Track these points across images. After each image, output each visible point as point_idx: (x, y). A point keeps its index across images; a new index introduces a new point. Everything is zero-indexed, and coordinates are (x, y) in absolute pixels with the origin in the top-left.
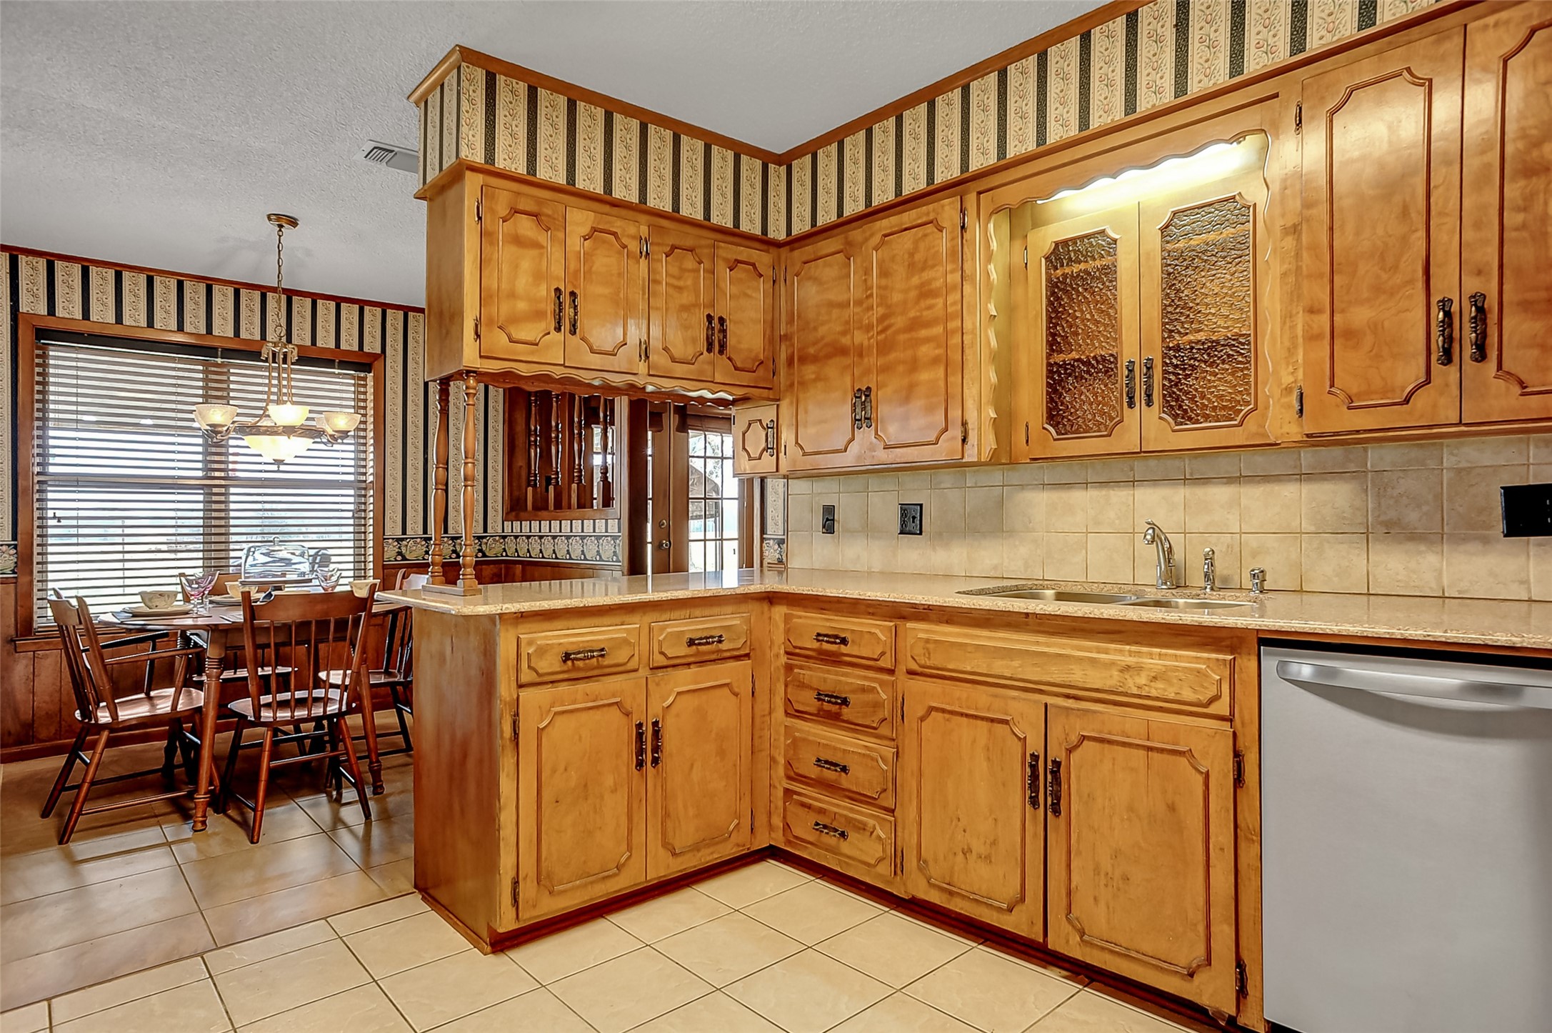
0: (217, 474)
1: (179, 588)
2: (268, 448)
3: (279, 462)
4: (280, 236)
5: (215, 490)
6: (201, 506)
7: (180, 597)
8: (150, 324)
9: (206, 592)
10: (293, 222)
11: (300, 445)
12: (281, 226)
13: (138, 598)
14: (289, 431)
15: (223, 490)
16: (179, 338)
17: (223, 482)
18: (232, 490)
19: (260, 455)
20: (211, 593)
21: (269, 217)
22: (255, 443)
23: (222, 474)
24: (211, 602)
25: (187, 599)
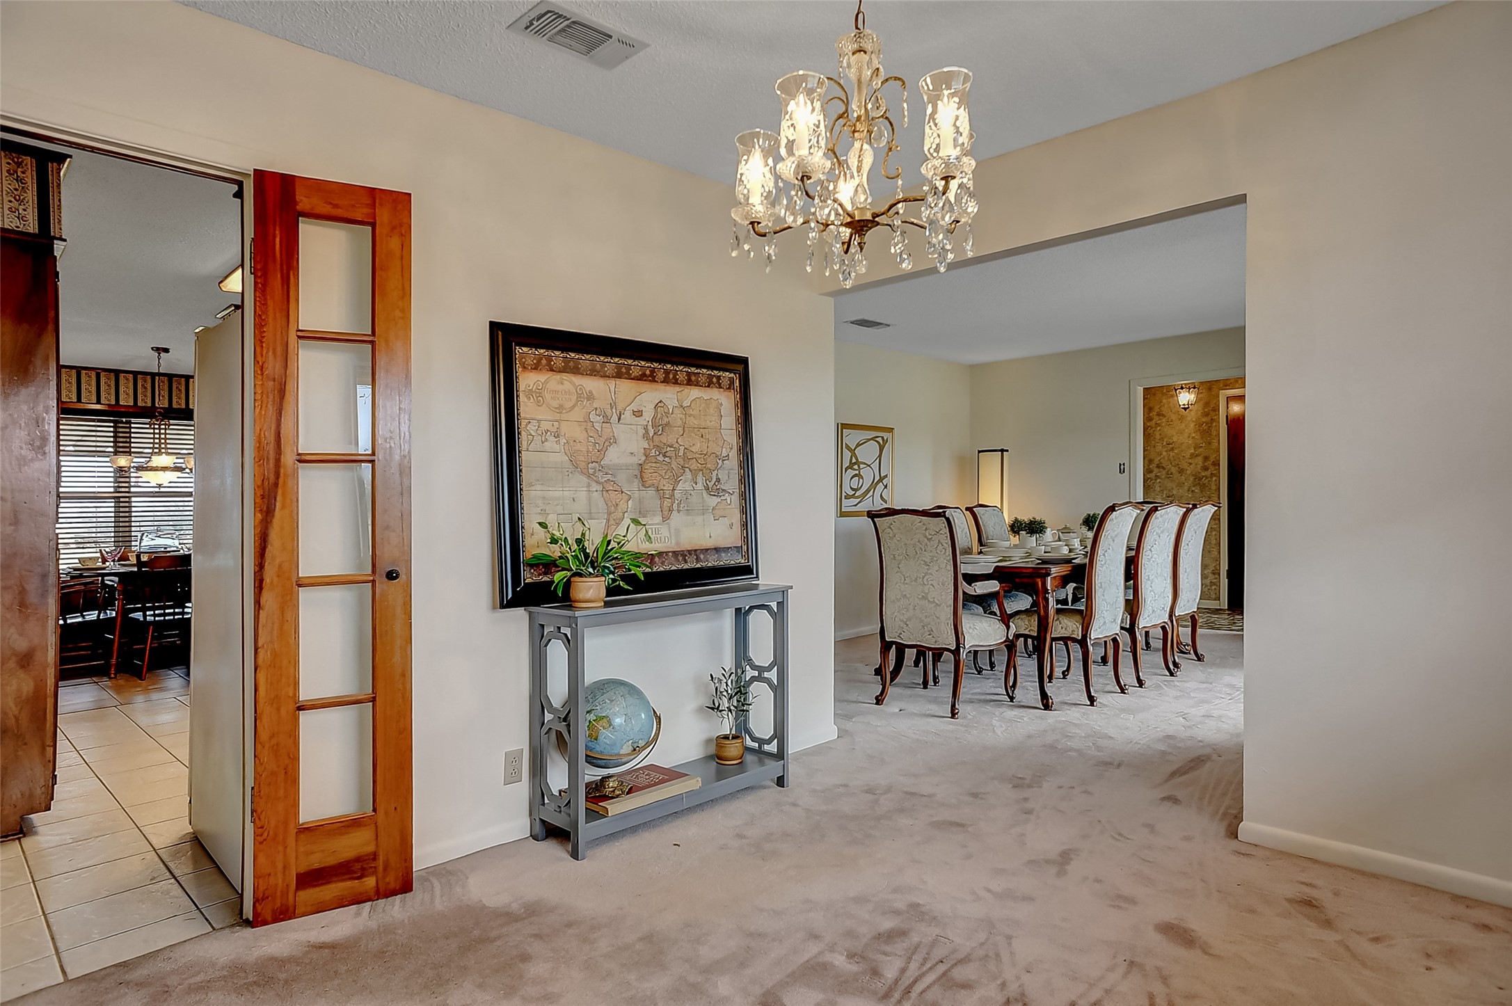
0: (123, 490)
1: (98, 555)
2: (153, 478)
3: (160, 486)
4: (159, 359)
5: (122, 500)
6: (113, 509)
7: (100, 560)
8: (79, 400)
9: (116, 559)
10: (166, 351)
11: (173, 476)
12: (159, 354)
13: (77, 561)
14: (164, 469)
15: (127, 500)
16: (98, 407)
17: (127, 495)
18: (133, 499)
19: (149, 482)
20: (119, 560)
21: (152, 348)
22: (147, 476)
23: (127, 490)
24: (119, 565)
25: (104, 560)
